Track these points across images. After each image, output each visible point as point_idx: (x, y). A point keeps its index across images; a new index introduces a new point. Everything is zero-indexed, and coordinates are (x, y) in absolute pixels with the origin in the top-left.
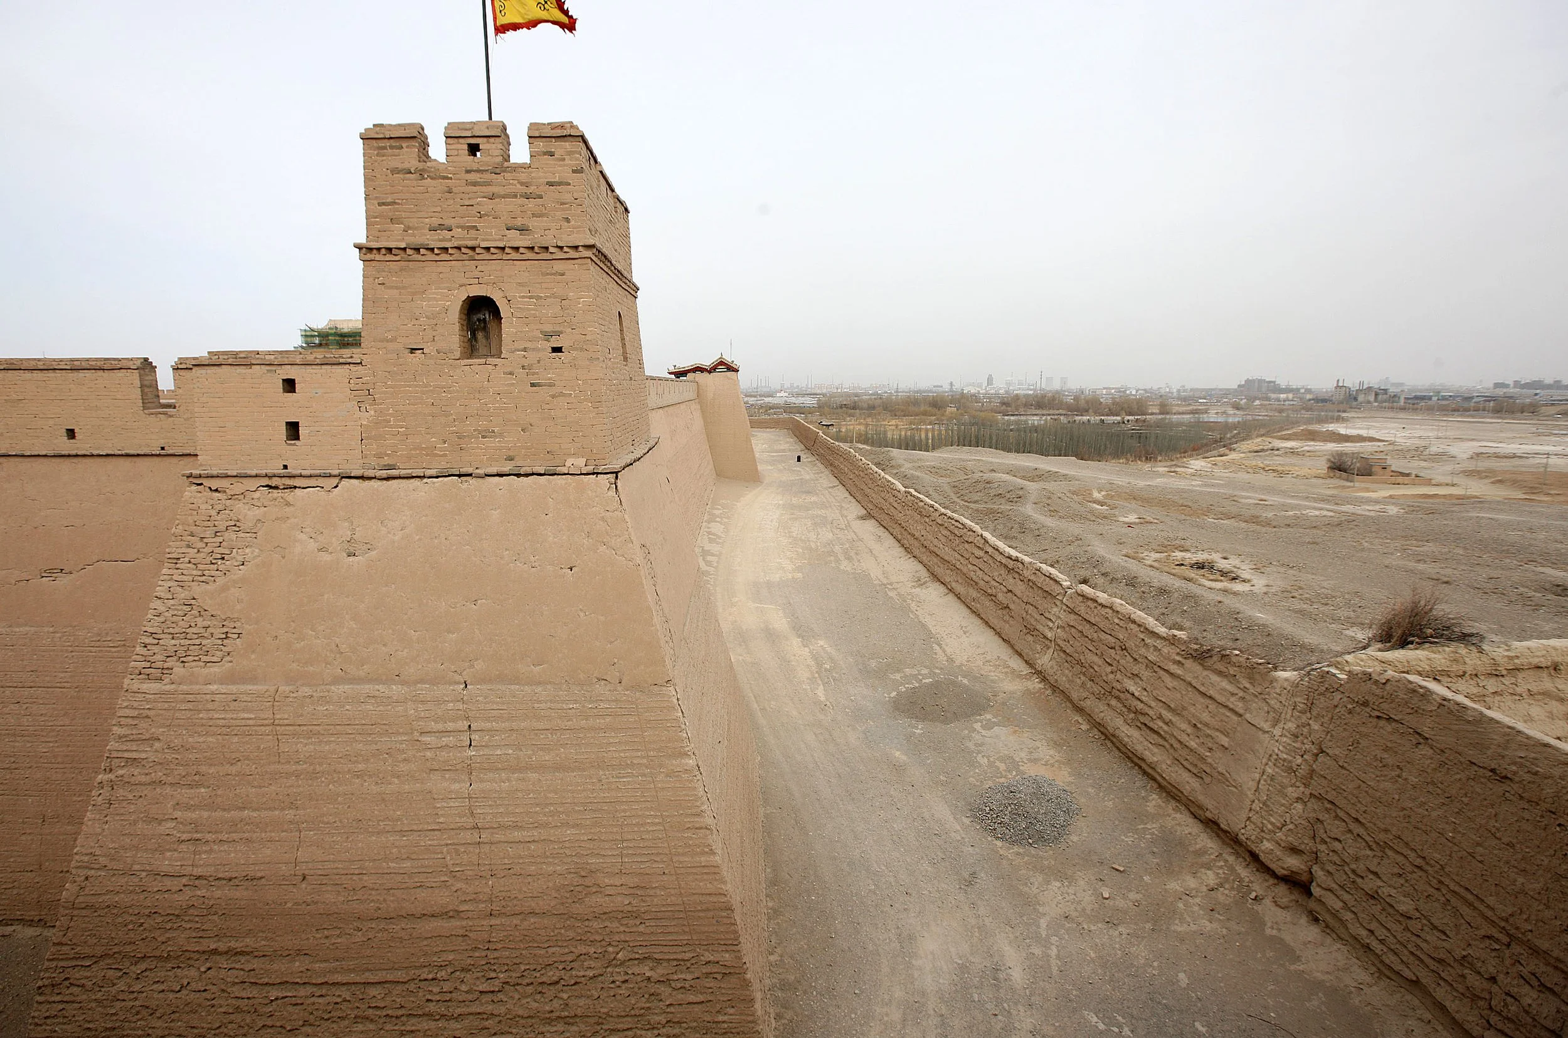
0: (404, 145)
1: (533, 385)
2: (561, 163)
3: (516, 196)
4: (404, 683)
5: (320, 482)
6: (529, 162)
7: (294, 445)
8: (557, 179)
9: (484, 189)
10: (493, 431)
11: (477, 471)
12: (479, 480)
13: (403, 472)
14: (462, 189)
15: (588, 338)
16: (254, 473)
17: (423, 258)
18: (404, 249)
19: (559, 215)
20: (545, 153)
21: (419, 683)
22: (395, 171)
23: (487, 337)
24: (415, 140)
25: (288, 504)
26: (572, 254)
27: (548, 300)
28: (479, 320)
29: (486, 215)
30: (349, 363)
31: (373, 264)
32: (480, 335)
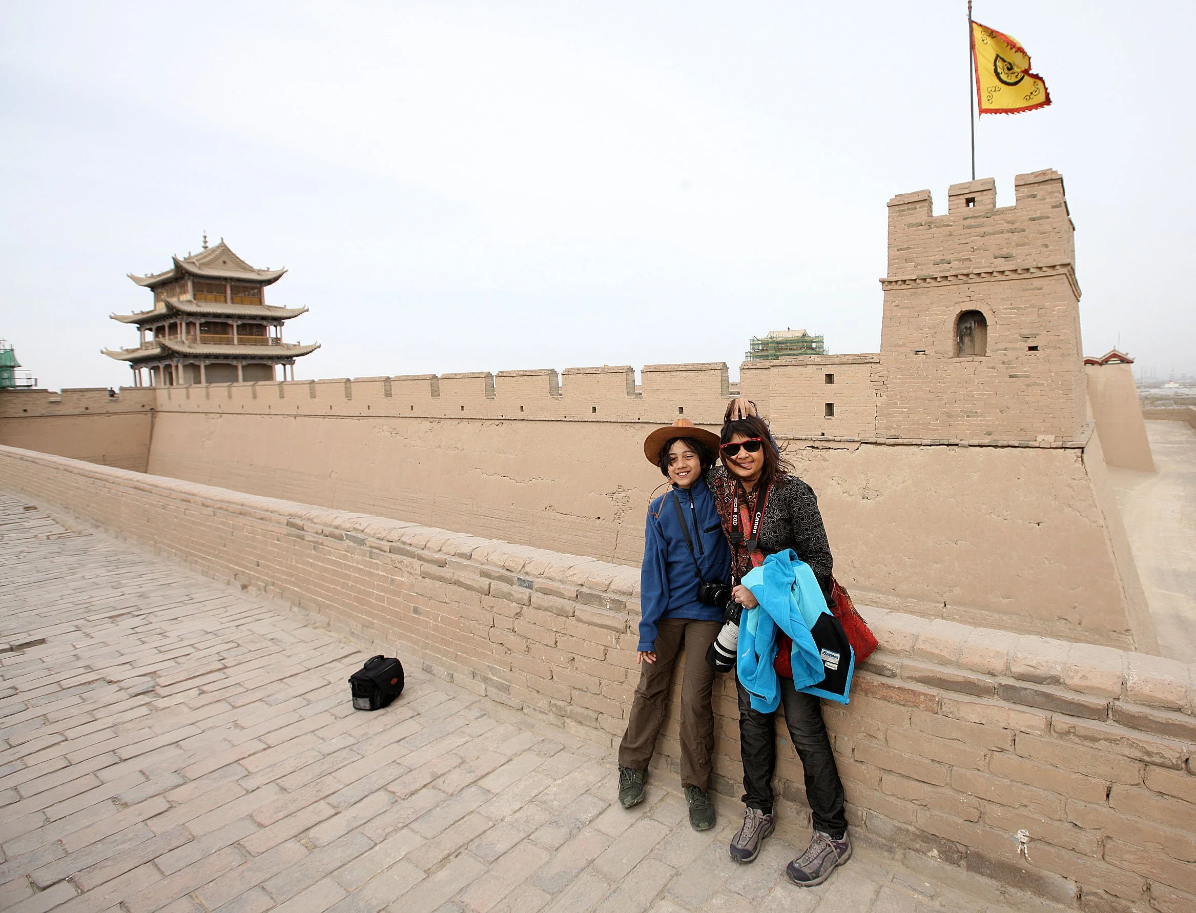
0: (918, 206)
1: (1011, 377)
2: (1043, 202)
3: (1002, 233)
4: (898, 595)
5: (846, 445)
6: (1014, 204)
7: (830, 419)
8: (1038, 215)
9: (977, 230)
10: (976, 412)
11: (962, 442)
12: (963, 449)
13: (905, 441)
14: (959, 232)
15: (1061, 338)
16: (804, 437)
17: (929, 285)
18: (915, 280)
19: (1039, 242)
20: (1029, 197)
21: (909, 597)
22: (910, 225)
23: (972, 341)
24: (926, 201)
25: (825, 460)
26: (1050, 272)
27: (1028, 309)
28: (966, 328)
29: (978, 249)
30: (871, 363)
31: (891, 292)
32: (966, 340)
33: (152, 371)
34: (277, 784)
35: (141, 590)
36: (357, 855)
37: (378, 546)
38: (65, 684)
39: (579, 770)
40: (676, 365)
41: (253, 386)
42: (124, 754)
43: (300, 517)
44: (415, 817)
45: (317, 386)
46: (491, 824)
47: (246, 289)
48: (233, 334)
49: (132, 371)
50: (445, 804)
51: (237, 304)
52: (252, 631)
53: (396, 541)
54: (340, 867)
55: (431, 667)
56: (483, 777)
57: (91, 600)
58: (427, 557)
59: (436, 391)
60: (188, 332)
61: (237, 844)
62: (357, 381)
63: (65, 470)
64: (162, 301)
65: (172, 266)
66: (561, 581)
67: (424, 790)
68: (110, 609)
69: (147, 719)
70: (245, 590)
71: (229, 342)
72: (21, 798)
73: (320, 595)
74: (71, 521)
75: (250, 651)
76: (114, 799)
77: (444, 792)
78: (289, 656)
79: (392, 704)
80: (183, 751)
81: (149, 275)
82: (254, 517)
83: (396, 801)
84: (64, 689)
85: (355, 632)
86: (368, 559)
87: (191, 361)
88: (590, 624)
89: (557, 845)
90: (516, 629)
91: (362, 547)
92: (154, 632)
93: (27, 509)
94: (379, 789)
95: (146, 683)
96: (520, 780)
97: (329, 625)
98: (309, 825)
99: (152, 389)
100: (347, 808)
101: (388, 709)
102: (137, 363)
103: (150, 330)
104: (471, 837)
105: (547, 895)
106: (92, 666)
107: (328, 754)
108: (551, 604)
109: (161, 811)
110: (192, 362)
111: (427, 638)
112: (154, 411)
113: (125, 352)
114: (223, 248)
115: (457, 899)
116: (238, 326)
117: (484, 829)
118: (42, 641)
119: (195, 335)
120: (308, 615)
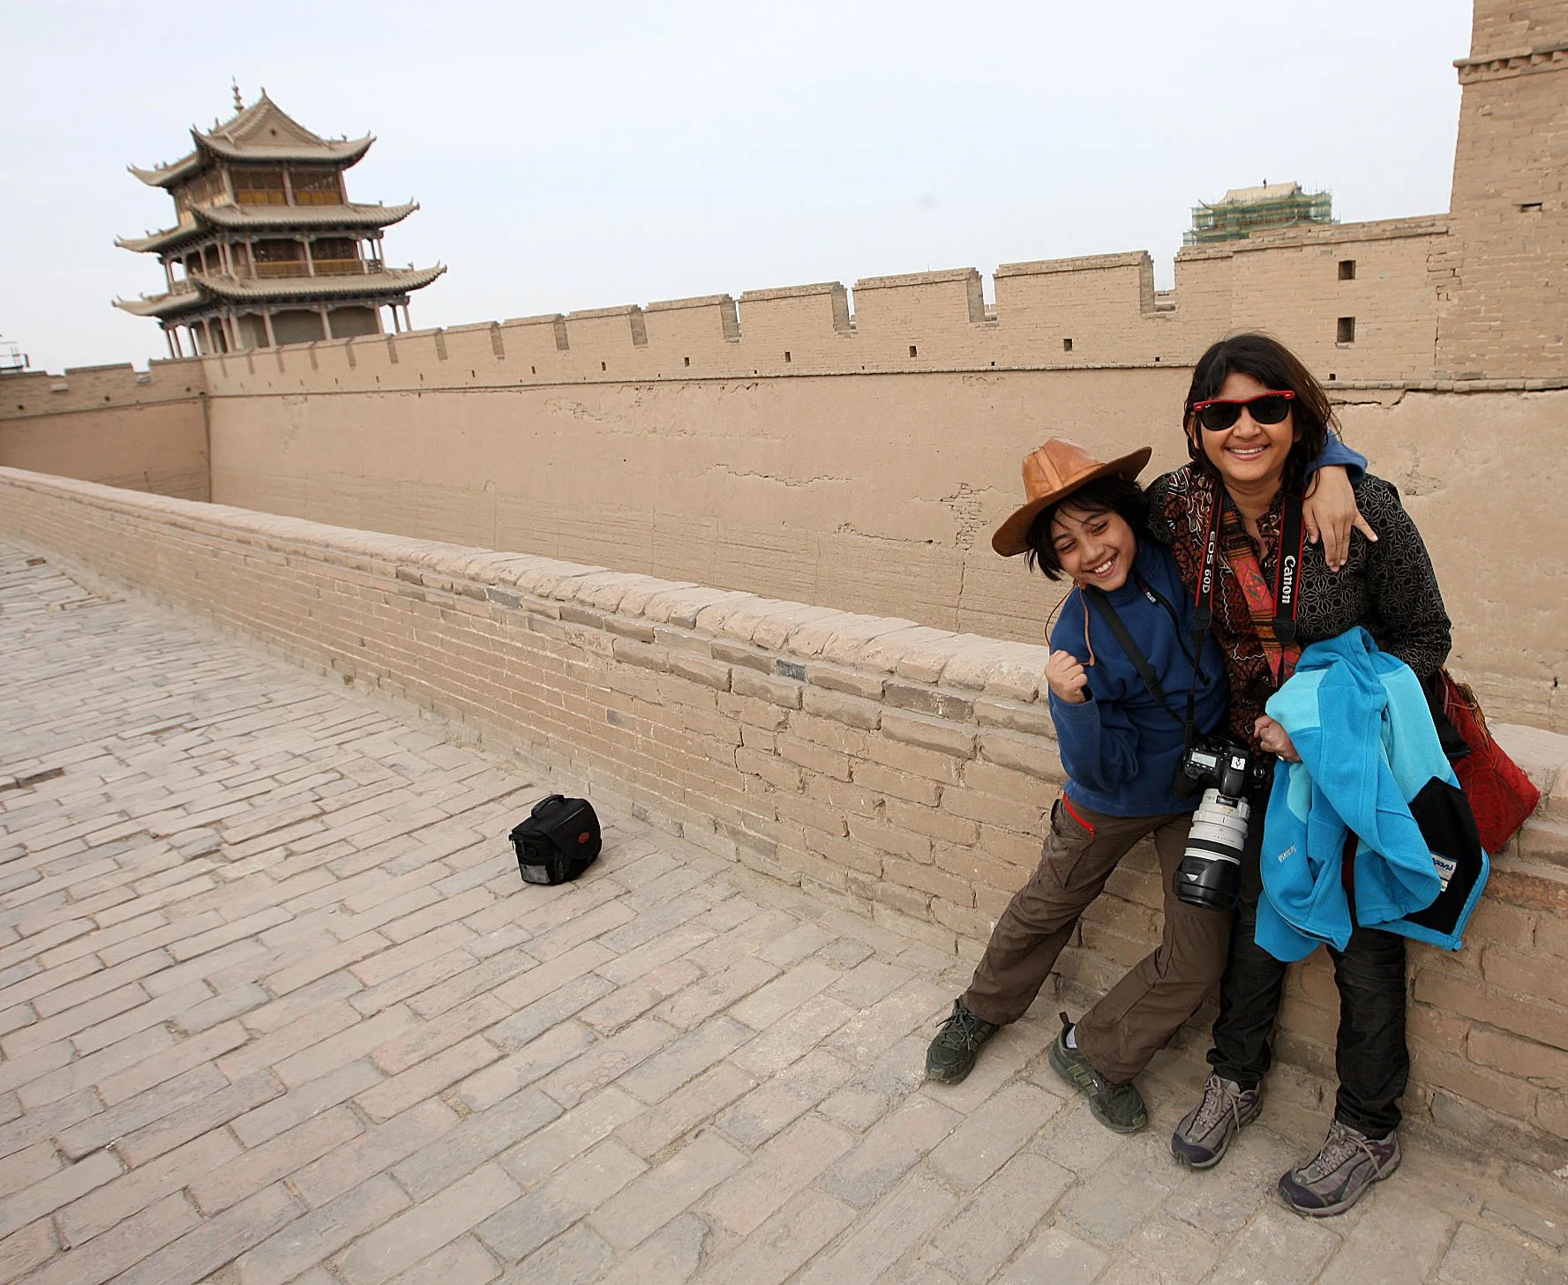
5: (1377, 396)
7: (1347, 347)
13: (1493, 384)
17: (1557, 66)
18: (1529, 57)
30: (1430, 234)
31: (1480, 87)
33: (193, 330)
34: (408, 1006)
35: (195, 688)
36: (536, 1127)
37: (541, 608)
38: (93, 839)
39: (901, 994)
40: (1056, 261)
41: (347, 344)
42: (181, 951)
43: (415, 563)
44: (627, 1067)
45: (447, 338)
46: (752, 1083)
47: (314, 177)
48: (306, 259)
49: (163, 333)
50: (674, 1048)
51: (303, 204)
52: (362, 753)
53: (569, 600)
54: (508, 1147)
55: (646, 811)
56: (735, 1002)
57: (125, 705)
58: (626, 628)
59: (641, 335)
60: (236, 261)
61: (349, 1103)
62: (510, 325)
63: (72, 499)
64: (189, 209)
65: (193, 148)
66: (853, 666)
67: (640, 1021)
68: (153, 719)
69: (211, 896)
70: (350, 685)
71: (302, 273)
72: (40, 1018)
73: (460, 691)
74: (92, 578)
75: (360, 785)
76: (169, 1024)
77: (673, 1026)
78: (421, 794)
79: (583, 874)
80: (262, 949)
81: (161, 166)
82: (346, 565)
83: (596, 1039)
84: (91, 848)
85: (521, 752)
86: (528, 631)
87: (249, 310)
88: (909, 743)
89: (866, 1124)
90: (780, 751)
91: (518, 612)
92: (217, 755)
93: (32, 562)
94: (568, 1018)
95: (207, 838)
96: (799, 1008)
97: (480, 742)
98: (458, 1076)
99: (197, 360)
100: (517, 1049)
101: (579, 882)
102: (169, 318)
103: (179, 261)
104: (721, 1105)
105: (851, 1210)
106: (129, 812)
107: (486, 958)
108: (840, 707)
109: (236, 1045)
110: (251, 310)
111: (634, 764)
112: (205, 397)
113: (148, 302)
114: (267, 107)
115: (699, 1209)
116: (311, 244)
117: (740, 1091)
118: (59, 772)
119: (248, 265)
120: (446, 724)
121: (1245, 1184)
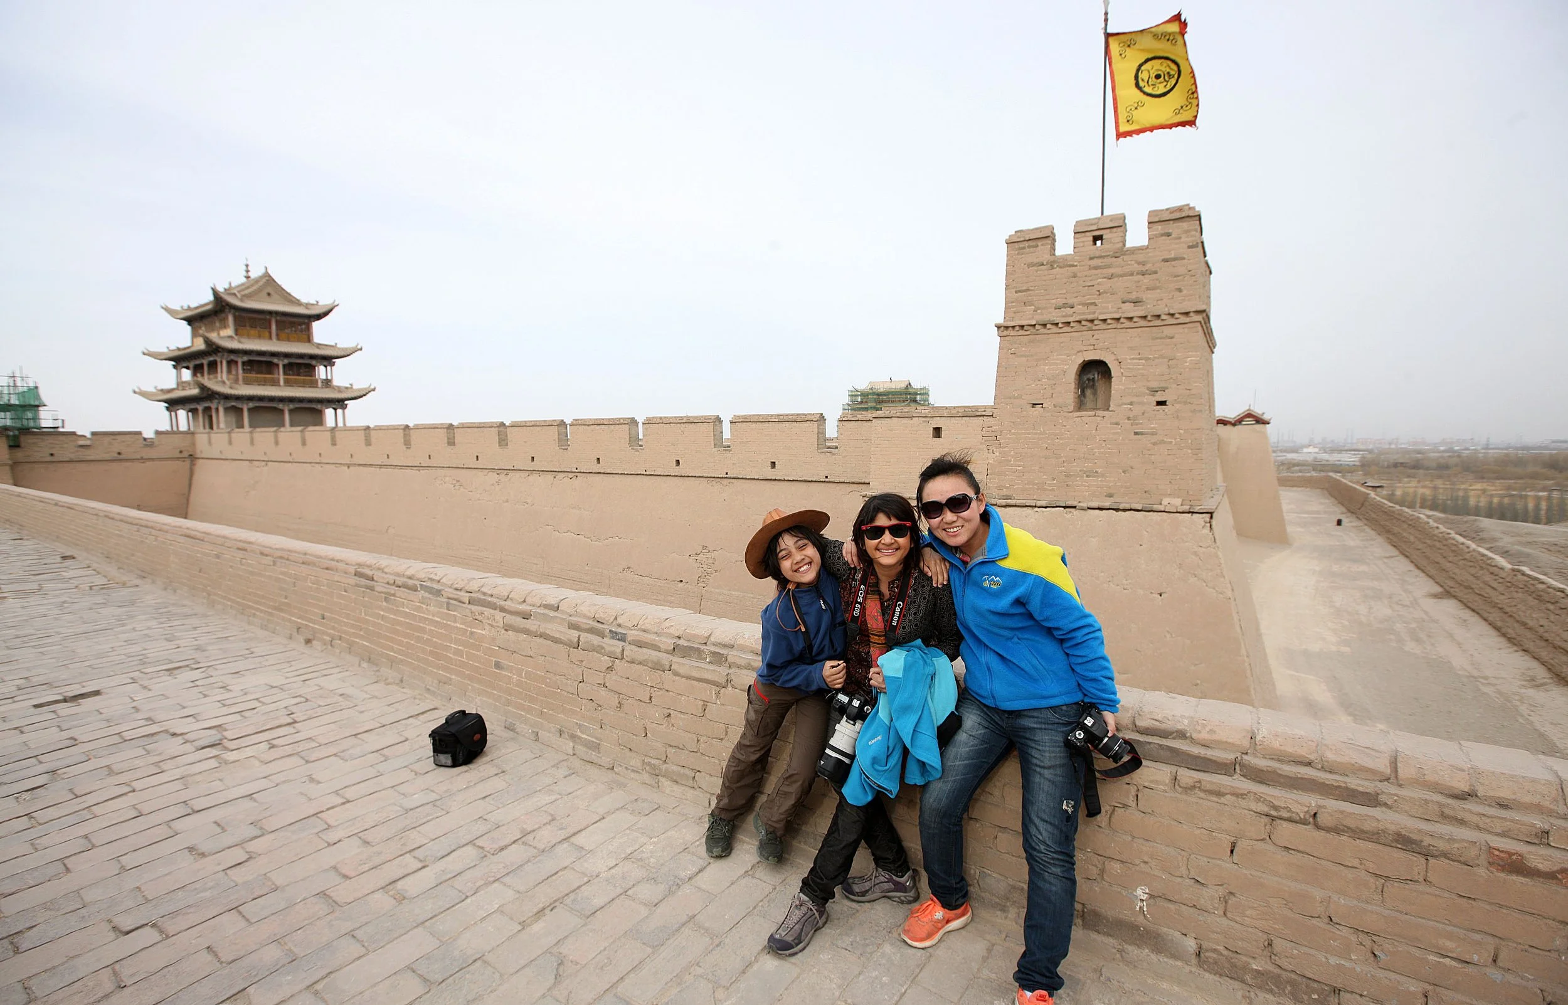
0: (1039, 244)
1: (1136, 433)
2: (1177, 241)
3: (1132, 274)
6: (1146, 244)
8: (1172, 256)
9: (1104, 271)
10: (1097, 472)
11: (1080, 504)
12: (1082, 511)
13: (1021, 502)
14: (1085, 274)
15: (1192, 392)
17: (1048, 331)
18: (1034, 325)
19: (1172, 286)
20: (1162, 235)
22: (1031, 265)
23: (1095, 394)
24: (1048, 239)
26: (1183, 319)
27: (1157, 360)
28: (1089, 380)
29: (1104, 292)
30: (983, 416)
31: (1008, 338)
32: (1088, 392)
33: (190, 414)
34: (360, 838)
35: (196, 643)
36: (448, 906)
37: (456, 597)
38: (127, 735)
39: (676, 829)
40: (770, 416)
41: (302, 431)
42: (198, 804)
43: (369, 566)
44: (506, 871)
45: (373, 433)
46: (586, 879)
47: (292, 324)
48: (279, 374)
49: (167, 413)
50: (536, 860)
51: (283, 340)
52: (320, 686)
53: (476, 592)
54: (431, 918)
55: (514, 725)
56: (574, 834)
57: (144, 652)
58: (512, 609)
59: (504, 440)
60: (229, 371)
61: (323, 894)
62: (417, 427)
63: (106, 516)
64: (201, 336)
65: (211, 298)
66: (656, 633)
67: (514, 845)
68: (167, 661)
69: (217, 772)
70: (309, 645)
71: (275, 383)
72: (94, 846)
73: (392, 649)
74: (112, 571)
75: (320, 706)
76: (191, 849)
77: (535, 848)
78: (362, 712)
79: (474, 761)
80: (256, 804)
81: (186, 308)
82: (319, 567)
83: (486, 856)
84: (126, 741)
85: (430, 688)
86: (446, 611)
87: (233, 404)
88: (688, 678)
89: (656, 901)
90: (607, 684)
91: (439, 599)
92: (215, 685)
93: (64, 558)
94: (467, 844)
95: (213, 736)
96: (614, 838)
97: (402, 681)
98: (398, 877)
99: (190, 433)
100: (434, 862)
101: (471, 766)
102: (173, 404)
103: (188, 368)
104: (566, 892)
105: (649, 949)
106: (153, 718)
107: (411, 809)
108: (646, 657)
109: (240, 861)
110: (234, 405)
111: (510, 695)
112: (192, 458)
113: (159, 393)
114: (267, 278)
115: (555, 950)
116: (284, 366)
117: (579, 884)
118: (97, 693)
119: (237, 374)
120: (378, 671)
121: (877, 928)
